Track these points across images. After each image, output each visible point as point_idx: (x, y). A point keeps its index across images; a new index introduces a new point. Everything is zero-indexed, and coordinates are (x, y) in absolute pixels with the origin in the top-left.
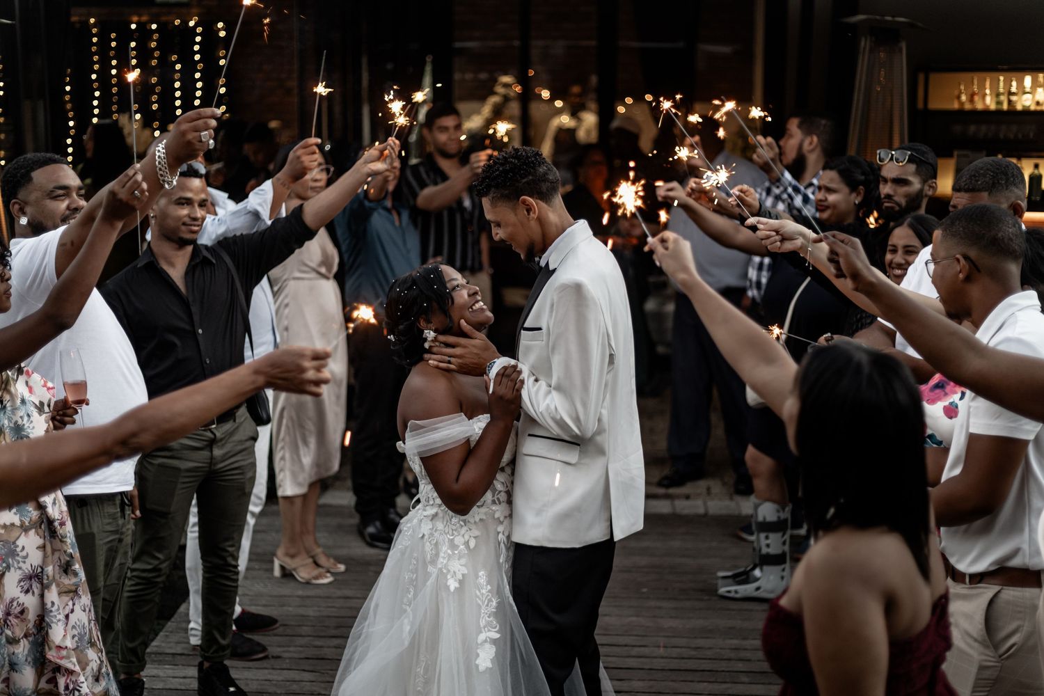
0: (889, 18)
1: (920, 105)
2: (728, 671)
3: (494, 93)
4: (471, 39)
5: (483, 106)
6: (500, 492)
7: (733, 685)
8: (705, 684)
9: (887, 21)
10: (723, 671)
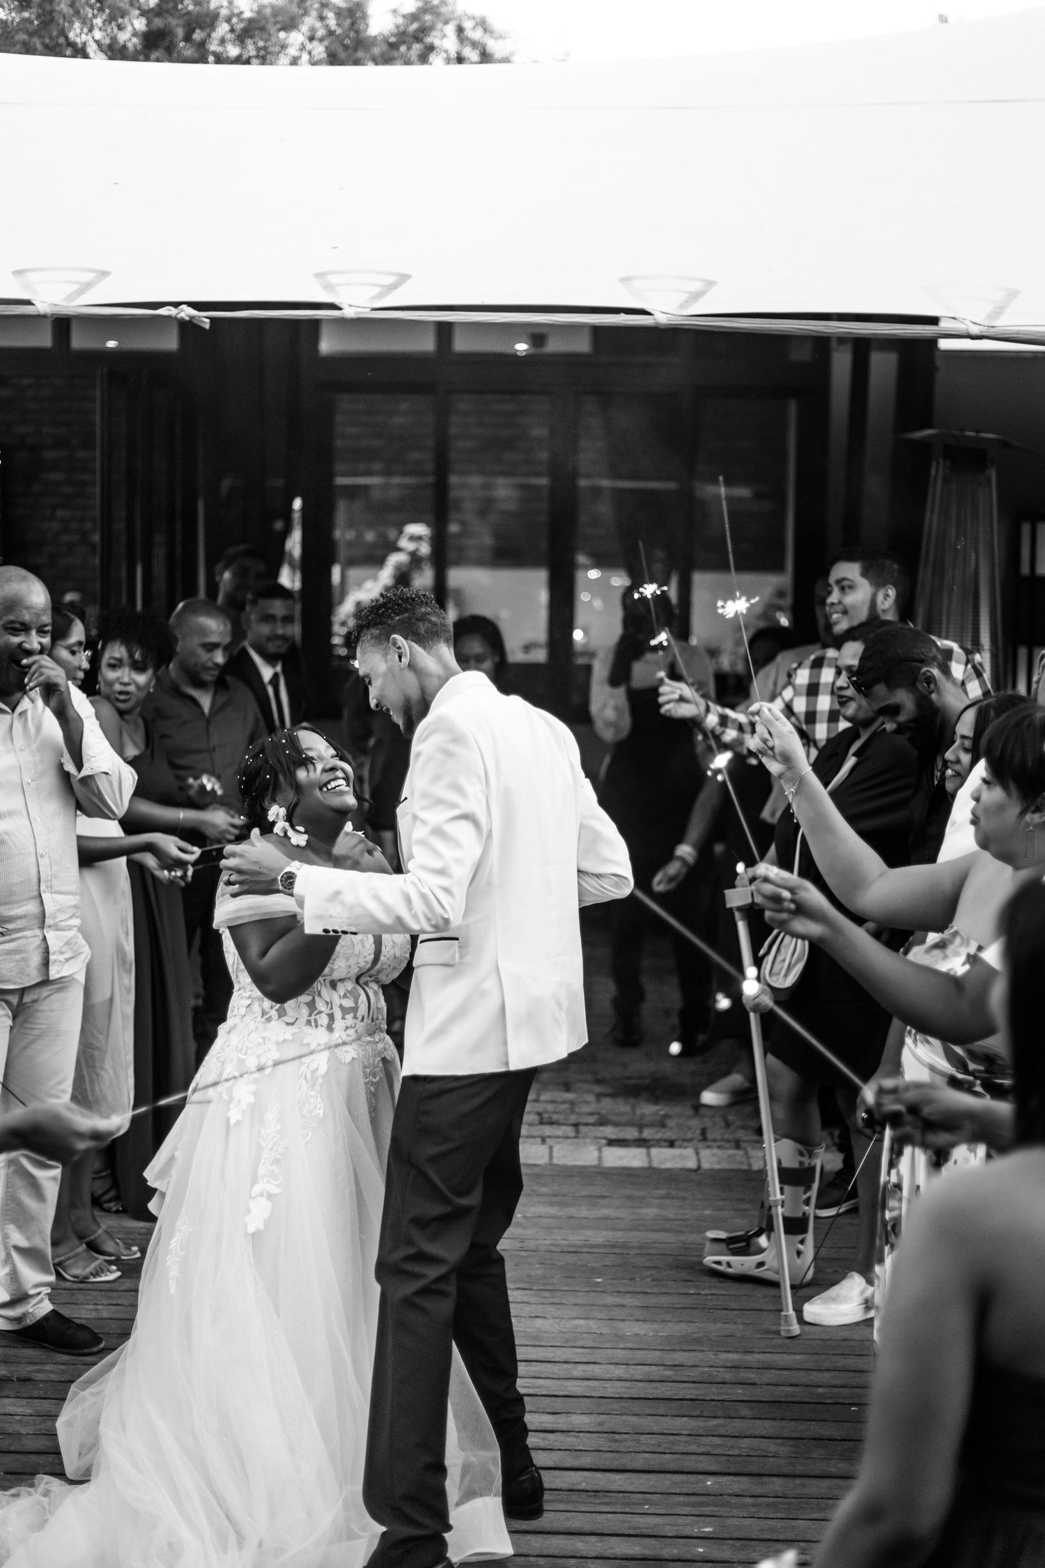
0: (972, 434)
1: (1025, 569)
2: (718, 1401)
3: (398, 549)
4: (368, 473)
5: (382, 568)
6: (320, 1012)
8: (685, 1419)
9: (969, 437)
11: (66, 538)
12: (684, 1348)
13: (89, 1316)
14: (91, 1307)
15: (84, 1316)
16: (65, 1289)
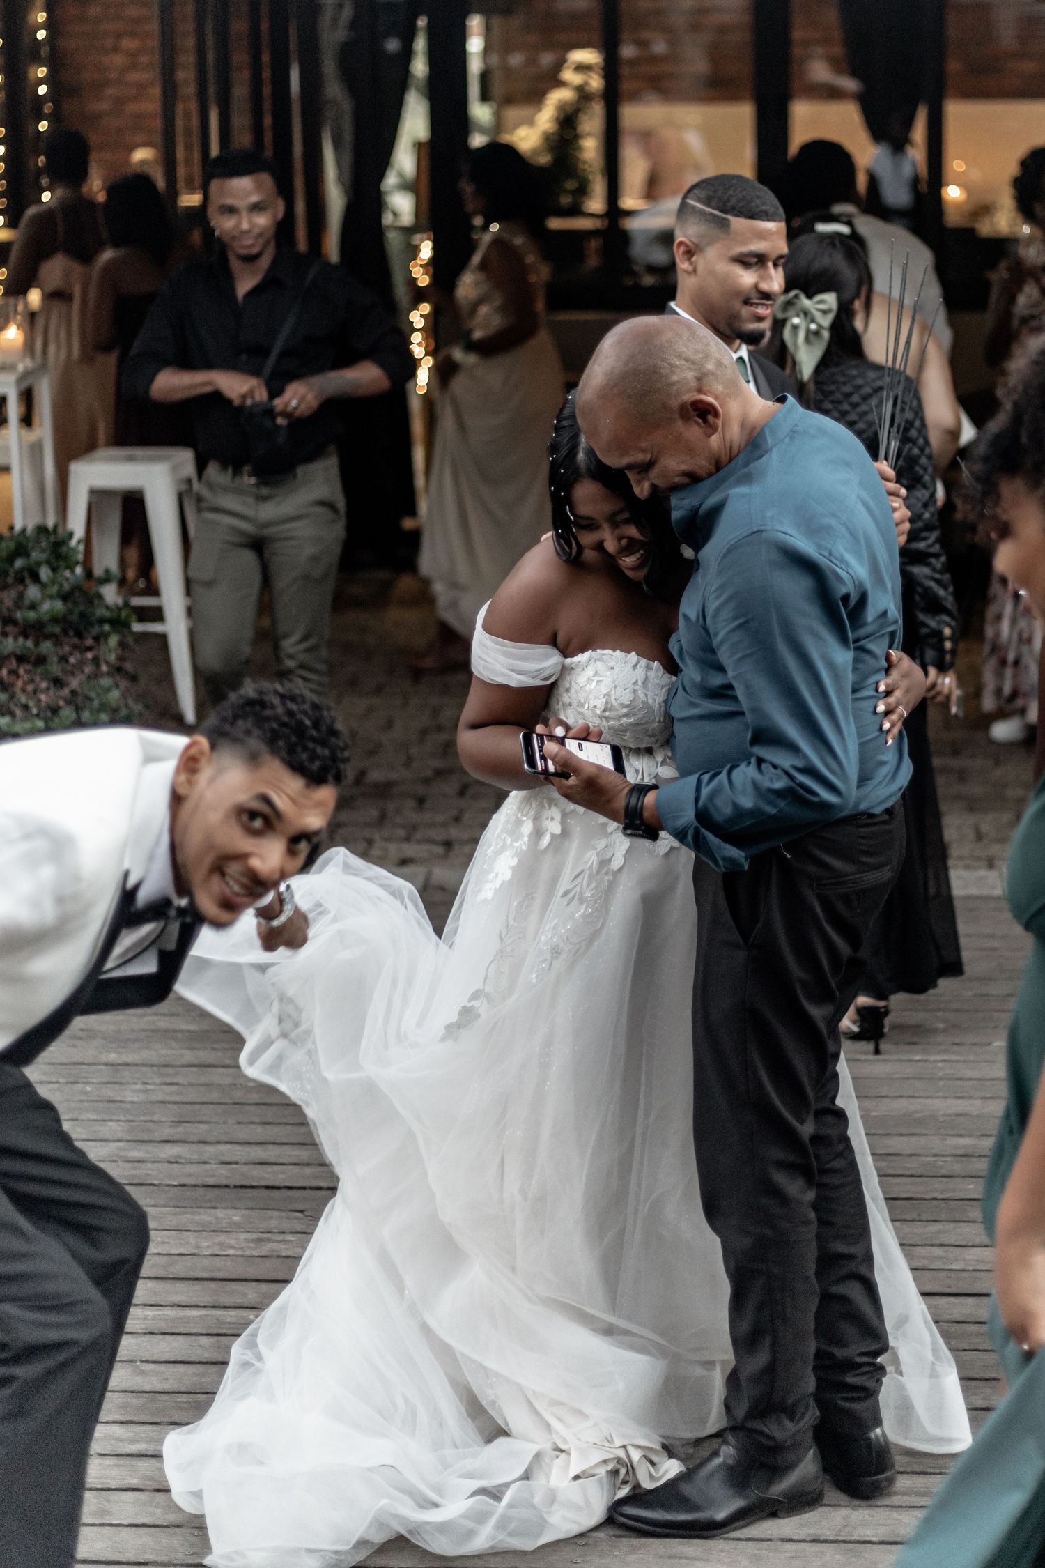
2: (942, 1199)
3: (562, 84)
5: (540, 110)
7: (952, 1225)
10: (935, 1199)
11: (133, 76)
12: (904, 1131)
13: (136, 1099)
14: (139, 1087)
15: (130, 1099)
16: (106, 1064)
